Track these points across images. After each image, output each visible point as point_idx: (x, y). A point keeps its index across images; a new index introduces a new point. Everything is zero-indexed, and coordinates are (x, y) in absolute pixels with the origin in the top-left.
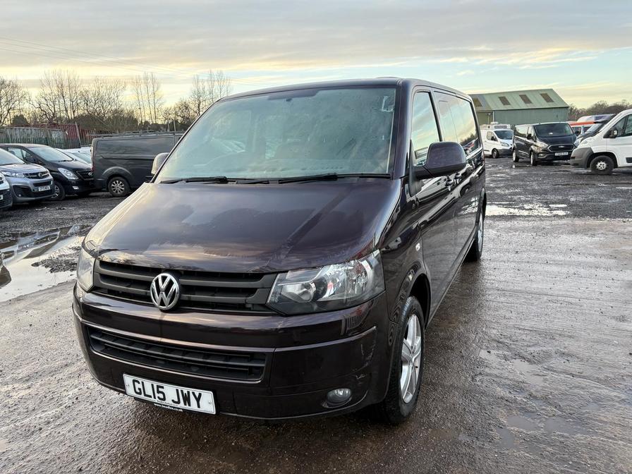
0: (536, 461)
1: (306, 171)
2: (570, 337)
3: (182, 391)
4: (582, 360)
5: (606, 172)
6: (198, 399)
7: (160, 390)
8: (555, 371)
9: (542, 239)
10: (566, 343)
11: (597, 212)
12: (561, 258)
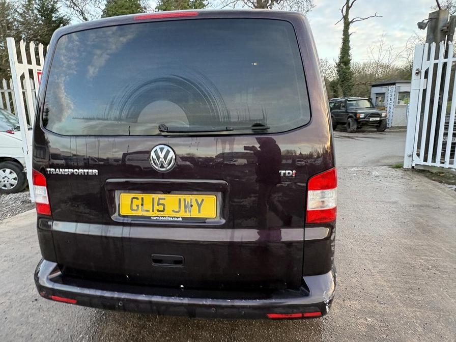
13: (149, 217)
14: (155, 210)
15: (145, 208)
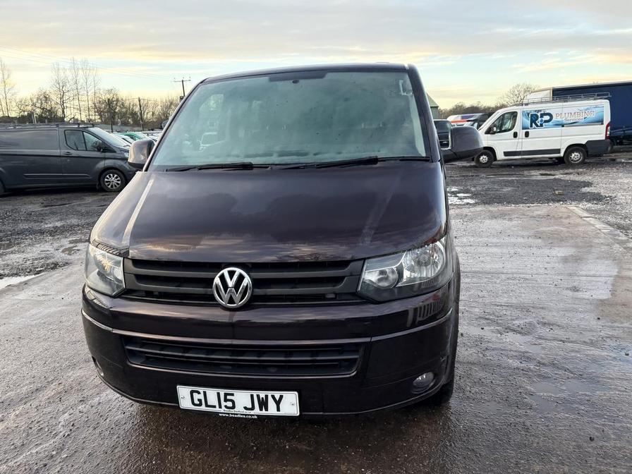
0: (577, 419)
1: (342, 155)
2: (542, 308)
3: (258, 396)
4: (563, 328)
5: (487, 165)
6: (278, 403)
7: (229, 397)
8: (546, 339)
9: (471, 225)
10: (542, 314)
11: (500, 200)
12: (495, 240)
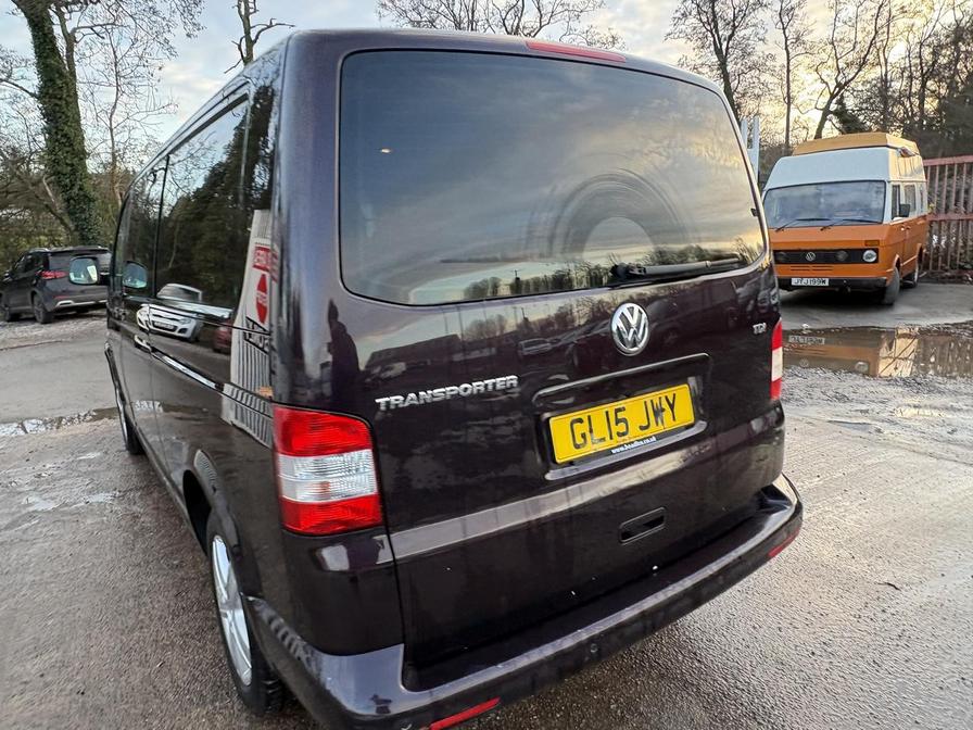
13: (608, 452)
14: (614, 435)
15: (596, 436)
